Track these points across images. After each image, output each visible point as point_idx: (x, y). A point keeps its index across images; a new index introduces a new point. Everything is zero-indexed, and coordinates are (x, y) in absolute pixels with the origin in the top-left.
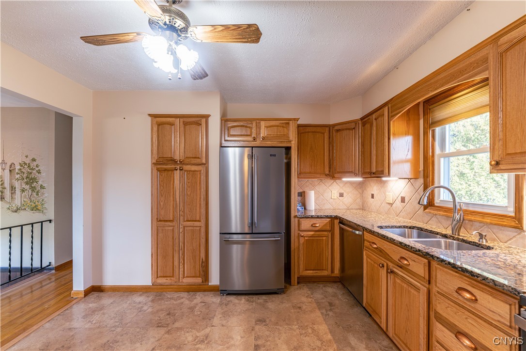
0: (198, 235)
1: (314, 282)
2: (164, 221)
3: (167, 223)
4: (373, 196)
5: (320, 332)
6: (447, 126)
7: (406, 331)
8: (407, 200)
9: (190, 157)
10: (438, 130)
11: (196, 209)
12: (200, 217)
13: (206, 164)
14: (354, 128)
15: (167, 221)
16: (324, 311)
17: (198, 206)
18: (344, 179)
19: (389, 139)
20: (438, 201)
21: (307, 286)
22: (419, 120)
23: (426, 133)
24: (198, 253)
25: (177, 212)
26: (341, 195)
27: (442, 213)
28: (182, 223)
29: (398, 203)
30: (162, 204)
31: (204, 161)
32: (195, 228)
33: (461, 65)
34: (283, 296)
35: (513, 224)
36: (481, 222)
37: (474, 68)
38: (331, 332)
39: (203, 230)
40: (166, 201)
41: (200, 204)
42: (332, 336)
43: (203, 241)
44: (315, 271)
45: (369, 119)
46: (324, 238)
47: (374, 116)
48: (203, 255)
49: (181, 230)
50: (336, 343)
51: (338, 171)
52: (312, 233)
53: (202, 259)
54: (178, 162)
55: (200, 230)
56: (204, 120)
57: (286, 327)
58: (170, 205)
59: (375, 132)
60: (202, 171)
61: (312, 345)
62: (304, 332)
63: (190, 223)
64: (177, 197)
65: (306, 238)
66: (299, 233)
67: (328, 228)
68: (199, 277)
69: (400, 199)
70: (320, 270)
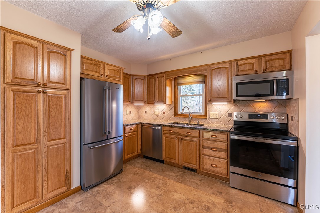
0: (63, 151)
1: (129, 161)
2: (23, 145)
3: (27, 147)
4: (146, 112)
5: (157, 177)
6: (182, 86)
7: (190, 158)
8: (166, 113)
9: (55, 82)
10: (179, 87)
11: (61, 129)
12: (65, 135)
13: (69, 90)
14: (144, 79)
15: (26, 145)
16: (148, 170)
17: (63, 125)
18: (135, 104)
19: (166, 87)
20: (179, 112)
21: (127, 164)
22: (172, 81)
23: (175, 87)
24: (63, 166)
25: (40, 134)
26: (130, 112)
27: (182, 116)
28: (45, 143)
29: (162, 114)
30: (19, 127)
31: (68, 87)
32: (59, 145)
33: (198, 69)
34: (123, 173)
35: (205, 117)
36: (196, 118)
37: (203, 71)
38: (160, 175)
39: (67, 145)
40: (25, 124)
41: (65, 124)
42: (162, 176)
43: (68, 154)
44: (131, 154)
45: (154, 77)
46: (135, 135)
47: (157, 76)
48: (67, 167)
49: (44, 150)
50: (166, 177)
51: (135, 99)
52: (130, 133)
53: (67, 170)
54: (41, 86)
55: (64, 146)
56: (68, 53)
57: (143, 183)
58: (31, 128)
59: (157, 83)
60: (67, 96)
61: (160, 183)
62: (152, 181)
63: (54, 141)
64: (39, 119)
65: (128, 137)
66: (124, 135)
67: (136, 130)
68: (64, 186)
69: (162, 113)
70: (133, 153)
